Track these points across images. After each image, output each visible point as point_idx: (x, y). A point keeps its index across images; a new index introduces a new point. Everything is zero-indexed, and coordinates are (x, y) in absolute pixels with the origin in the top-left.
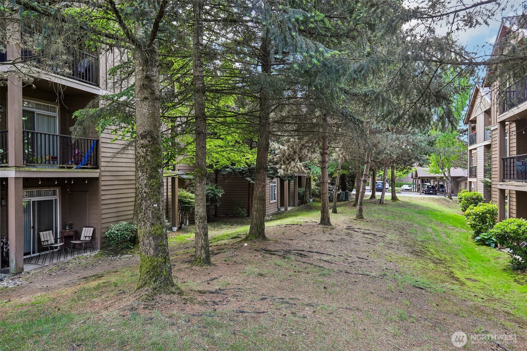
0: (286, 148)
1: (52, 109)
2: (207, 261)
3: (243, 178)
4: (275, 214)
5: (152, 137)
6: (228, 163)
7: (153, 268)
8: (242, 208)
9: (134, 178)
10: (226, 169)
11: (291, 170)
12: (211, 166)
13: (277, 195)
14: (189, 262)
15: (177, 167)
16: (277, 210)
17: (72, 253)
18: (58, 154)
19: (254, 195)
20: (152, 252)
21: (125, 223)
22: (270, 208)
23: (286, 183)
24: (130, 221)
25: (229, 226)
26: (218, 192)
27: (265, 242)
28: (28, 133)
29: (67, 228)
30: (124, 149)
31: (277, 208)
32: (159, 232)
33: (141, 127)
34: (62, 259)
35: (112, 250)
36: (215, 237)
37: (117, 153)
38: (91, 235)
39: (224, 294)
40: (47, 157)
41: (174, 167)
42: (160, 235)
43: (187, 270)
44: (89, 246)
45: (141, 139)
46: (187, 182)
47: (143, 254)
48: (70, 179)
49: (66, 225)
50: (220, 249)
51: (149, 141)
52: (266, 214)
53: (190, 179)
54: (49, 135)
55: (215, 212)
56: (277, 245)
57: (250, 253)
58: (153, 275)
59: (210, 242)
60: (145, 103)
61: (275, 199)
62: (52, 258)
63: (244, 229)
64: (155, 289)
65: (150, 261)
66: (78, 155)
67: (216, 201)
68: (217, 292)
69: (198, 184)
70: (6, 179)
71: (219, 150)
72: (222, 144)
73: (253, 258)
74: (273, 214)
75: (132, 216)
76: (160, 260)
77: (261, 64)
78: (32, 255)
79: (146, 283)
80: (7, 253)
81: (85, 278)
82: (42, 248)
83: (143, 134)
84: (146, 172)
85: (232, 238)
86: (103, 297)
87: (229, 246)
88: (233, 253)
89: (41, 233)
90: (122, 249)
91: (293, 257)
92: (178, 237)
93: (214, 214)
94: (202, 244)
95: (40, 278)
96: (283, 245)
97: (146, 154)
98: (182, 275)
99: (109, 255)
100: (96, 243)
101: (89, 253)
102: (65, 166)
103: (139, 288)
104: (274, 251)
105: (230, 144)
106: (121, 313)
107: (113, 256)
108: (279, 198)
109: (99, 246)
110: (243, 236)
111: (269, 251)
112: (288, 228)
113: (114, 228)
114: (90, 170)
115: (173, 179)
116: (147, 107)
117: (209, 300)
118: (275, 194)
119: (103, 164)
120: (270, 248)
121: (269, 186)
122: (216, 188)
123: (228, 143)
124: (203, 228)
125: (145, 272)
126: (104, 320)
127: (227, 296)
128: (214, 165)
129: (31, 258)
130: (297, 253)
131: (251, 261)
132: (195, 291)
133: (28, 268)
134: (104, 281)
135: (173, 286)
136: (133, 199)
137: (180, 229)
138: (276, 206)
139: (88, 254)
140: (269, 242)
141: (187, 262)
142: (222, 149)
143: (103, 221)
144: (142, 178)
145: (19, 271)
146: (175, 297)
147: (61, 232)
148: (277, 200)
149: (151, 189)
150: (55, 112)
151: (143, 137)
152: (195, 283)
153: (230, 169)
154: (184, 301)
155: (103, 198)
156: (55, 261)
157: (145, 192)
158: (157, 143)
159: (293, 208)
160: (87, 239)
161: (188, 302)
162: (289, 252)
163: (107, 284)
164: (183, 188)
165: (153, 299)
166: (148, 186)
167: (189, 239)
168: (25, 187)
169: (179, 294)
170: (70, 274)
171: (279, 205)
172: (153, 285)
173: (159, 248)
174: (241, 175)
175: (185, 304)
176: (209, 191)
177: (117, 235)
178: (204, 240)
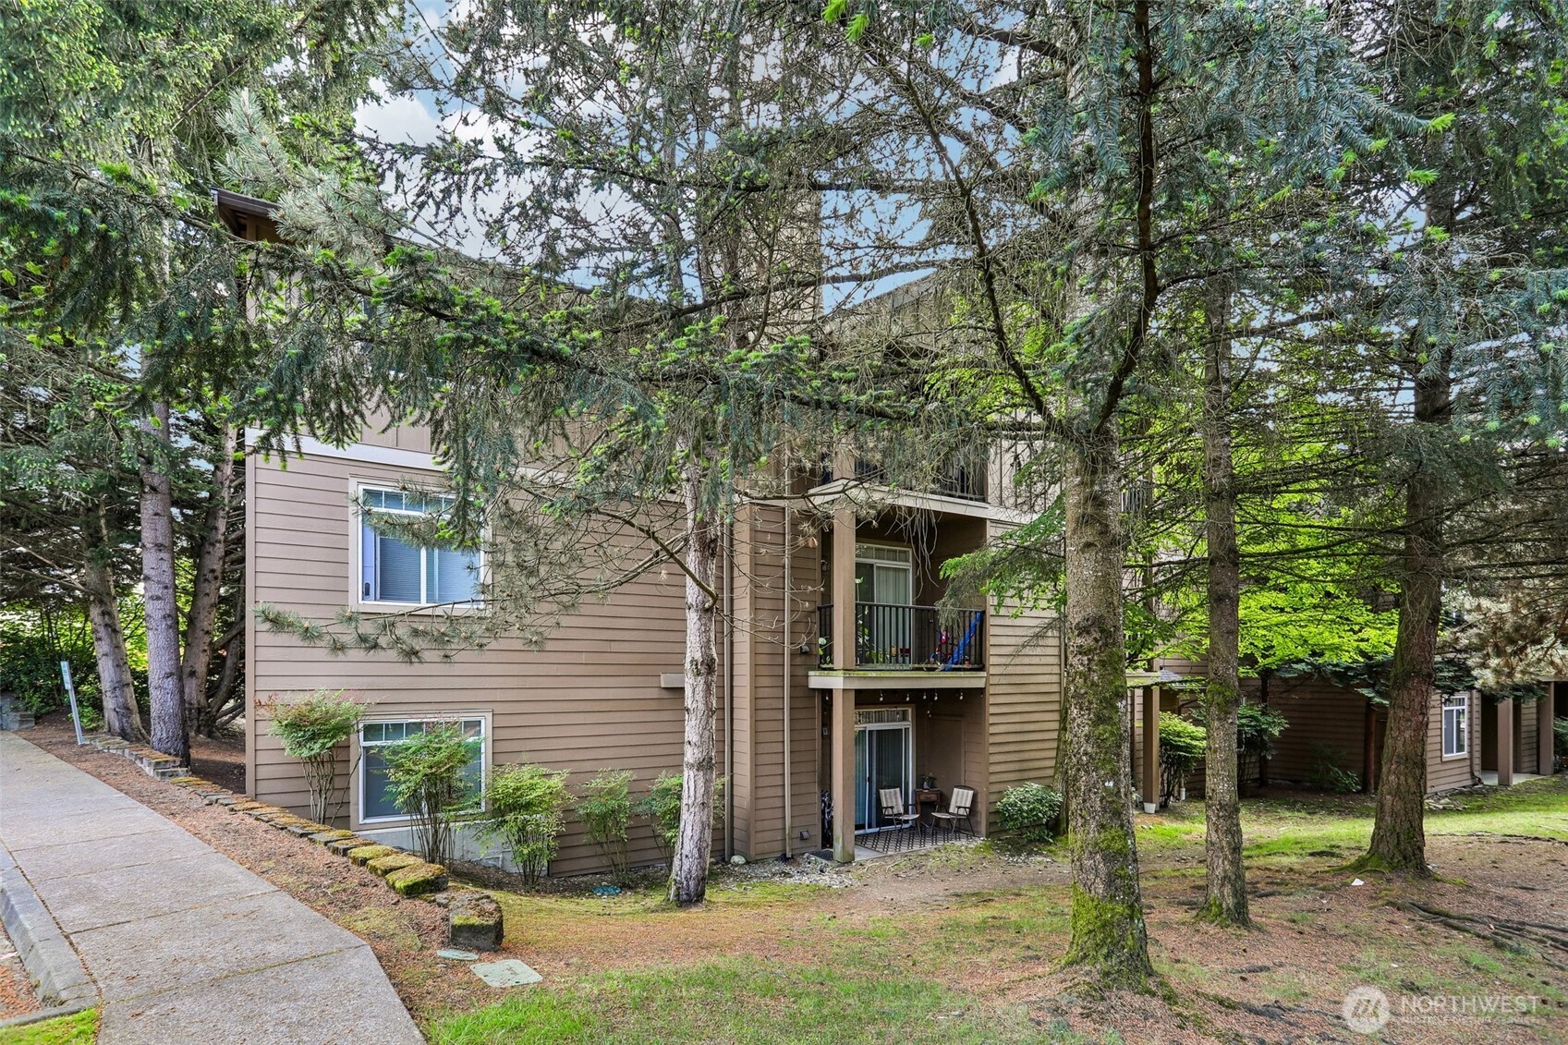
0: (1506, 607)
1: (903, 555)
2: (1239, 916)
3: (1348, 688)
4: (1461, 793)
5: (1102, 631)
6: (1301, 653)
7: (1104, 926)
8: (1344, 768)
9: (1055, 688)
10: (1295, 666)
11: (1523, 672)
12: (1250, 660)
13: (1471, 739)
14: (1191, 905)
15: (1157, 663)
16: (1469, 783)
17: (934, 836)
18: (910, 642)
19: (1385, 750)
20: (1100, 888)
21: (1035, 786)
22: (1442, 774)
23: (1505, 707)
24: (1048, 781)
25: (1303, 814)
26: (1269, 724)
27: (1424, 886)
28: (864, 606)
29: (925, 785)
30: (1037, 636)
31: (1468, 776)
32: (1118, 846)
33: (1077, 609)
34: (916, 847)
35: (1008, 841)
36: (1261, 841)
37: (1024, 646)
38: (968, 805)
39: (1291, 1024)
40: (894, 650)
41: (1150, 661)
42: (1119, 852)
43: (1184, 929)
44: (963, 827)
45: (1079, 635)
46: (1183, 697)
47: (1081, 889)
48: (931, 692)
49: (924, 780)
50: (1279, 883)
51: (1096, 640)
52: (1429, 790)
53: (1192, 691)
54: (897, 608)
55: (1261, 773)
56: (1472, 899)
57: (1371, 908)
58: (1104, 941)
59: (1245, 853)
60: (1087, 556)
61: (1460, 748)
62: (899, 842)
63: (1355, 831)
64: (1107, 974)
65: (1096, 907)
66: (946, 643)
67: (1263, 746)
68: (1271, 1012)
69: (1216, 724)
70: (830, 692)
71: (1274, 620)
72: (1281, 603)
73: (1382, 926)
74: (1454, 794)
75: (1051, 772)
76: (1119, 909)
77: (1412, 384)
78: (868, 831)
79: (1085, 956)
80: (831, 823)
81: (957, 895)
82: (882, 818)
83: (1082, 624)
84: (1089, 709)
85: (1312, 854)
86: (993, 955)
87: (1303, 877)
88: (1315, 900)
89: (882, 791)
90: (1030, 841)
91: (1534, 951)
92: (1159, 829)
93: (1257, 776)
94: (1225, 871)
95: (880, 878)
96: (1495, 903)
97: (1090, 669)
98: (1170, 939)
99: (1002, 850)
100: (978, 823)
101: (964, 842)
102: (923, 665)
103: (1070, 964)
104: (1459, 918)
105: (1308, 601)
106: (1033, 1015)
107: (1012, 856)
108: (1477, 748)
109: (983, 828)
110: (1346, 853)
111: (1438, 914)
112: (1510, 848)
113: (1014, 795)
114: (968, 674)
115: (1147, 690)
116: (1091, 565)
117: (1247, 1031)
118: (1459, 731)
119: (993, 660)
120: (1442, 905)
121: (1438, 711)
122: (1264, 714)
123: (1301, 599)
124: (1228, 831)
125: (1085, 930)
126: (1000, 1022)
127: (1299, 1032)
128: (1258, 655)
129: (866, 836)
130: (1553, 939)
131: (1378, 934)
132: (1206, 996)
133: (862, 855)
134: (995, 913)
135: (1150, 975)
136: (1055, 735)
137: (1163, 808)
138: (1468, 769)
139: (961, 843)
140: (1439, 885)
141: (1184, 903)
142: (1284, 618)
143: (993, 779)
144: (1079, 721)
145: (848, 860)
146: (1155, 1004)
147: (914, 791)
148: (1471, 752)
149: (1099, 747)
150: (907, 561)
151: (1083, 630)
152: (1205, 969)
153: (1307, 664)
154: (1178, 1021)
155: (992, 730)
156: (904, 849)
157: (1086, 753)
158: (1114, 644)
159: (1533, 778)
160: (962, 811)
161: (1190, 1025)
162: (1519, 929)
163: (1002, 922)
164: (1173, 712)
165: (1103, 999)
166: (1091, 740)
167: (1188, 837)
168: (858, 704)
169: (1165, 998)
170: (931, 881)
171: (1477, 768)
172: (1102, 965)
173: (1118, 881)
174: (1341, 682)
175: (1179, 1027)
176: (1244, 721)
177: (1021, 810)
178: (1232, 863)
